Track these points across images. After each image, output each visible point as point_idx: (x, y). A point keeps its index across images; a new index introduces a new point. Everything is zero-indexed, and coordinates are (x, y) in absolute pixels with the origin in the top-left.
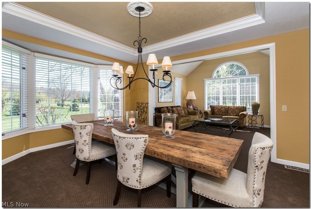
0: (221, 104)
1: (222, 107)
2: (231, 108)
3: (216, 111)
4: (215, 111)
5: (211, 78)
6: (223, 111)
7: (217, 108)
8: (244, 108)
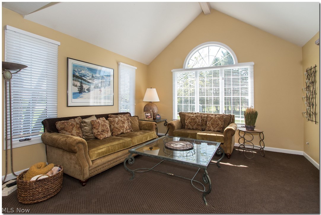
0: (197, 110)
1: (197, 116)
2: (212, 118)
3: (187, 122)
4: (185, 122)
5: (182, 68)
6: (199, 122)
7: (189, 117)
8: (231, 117)
